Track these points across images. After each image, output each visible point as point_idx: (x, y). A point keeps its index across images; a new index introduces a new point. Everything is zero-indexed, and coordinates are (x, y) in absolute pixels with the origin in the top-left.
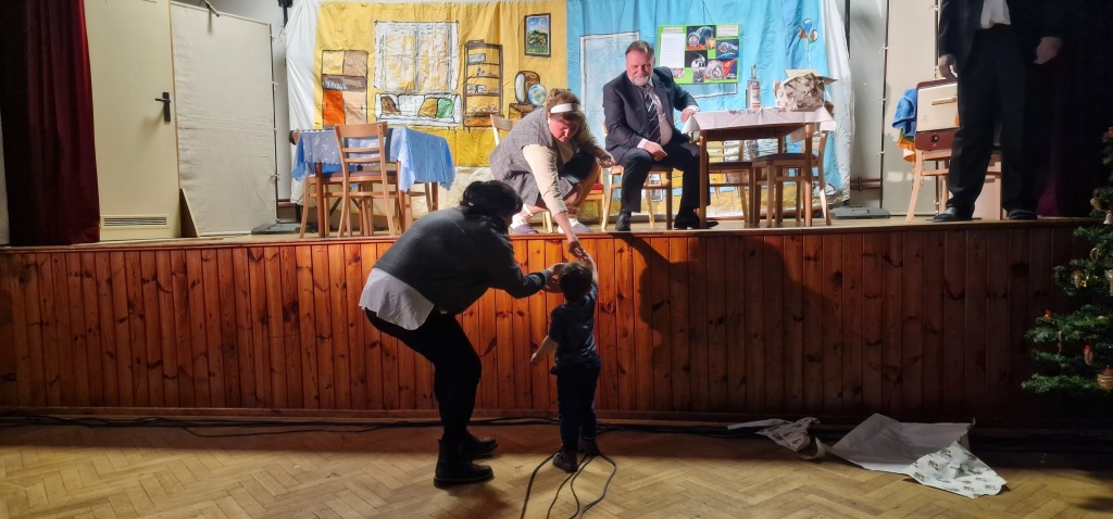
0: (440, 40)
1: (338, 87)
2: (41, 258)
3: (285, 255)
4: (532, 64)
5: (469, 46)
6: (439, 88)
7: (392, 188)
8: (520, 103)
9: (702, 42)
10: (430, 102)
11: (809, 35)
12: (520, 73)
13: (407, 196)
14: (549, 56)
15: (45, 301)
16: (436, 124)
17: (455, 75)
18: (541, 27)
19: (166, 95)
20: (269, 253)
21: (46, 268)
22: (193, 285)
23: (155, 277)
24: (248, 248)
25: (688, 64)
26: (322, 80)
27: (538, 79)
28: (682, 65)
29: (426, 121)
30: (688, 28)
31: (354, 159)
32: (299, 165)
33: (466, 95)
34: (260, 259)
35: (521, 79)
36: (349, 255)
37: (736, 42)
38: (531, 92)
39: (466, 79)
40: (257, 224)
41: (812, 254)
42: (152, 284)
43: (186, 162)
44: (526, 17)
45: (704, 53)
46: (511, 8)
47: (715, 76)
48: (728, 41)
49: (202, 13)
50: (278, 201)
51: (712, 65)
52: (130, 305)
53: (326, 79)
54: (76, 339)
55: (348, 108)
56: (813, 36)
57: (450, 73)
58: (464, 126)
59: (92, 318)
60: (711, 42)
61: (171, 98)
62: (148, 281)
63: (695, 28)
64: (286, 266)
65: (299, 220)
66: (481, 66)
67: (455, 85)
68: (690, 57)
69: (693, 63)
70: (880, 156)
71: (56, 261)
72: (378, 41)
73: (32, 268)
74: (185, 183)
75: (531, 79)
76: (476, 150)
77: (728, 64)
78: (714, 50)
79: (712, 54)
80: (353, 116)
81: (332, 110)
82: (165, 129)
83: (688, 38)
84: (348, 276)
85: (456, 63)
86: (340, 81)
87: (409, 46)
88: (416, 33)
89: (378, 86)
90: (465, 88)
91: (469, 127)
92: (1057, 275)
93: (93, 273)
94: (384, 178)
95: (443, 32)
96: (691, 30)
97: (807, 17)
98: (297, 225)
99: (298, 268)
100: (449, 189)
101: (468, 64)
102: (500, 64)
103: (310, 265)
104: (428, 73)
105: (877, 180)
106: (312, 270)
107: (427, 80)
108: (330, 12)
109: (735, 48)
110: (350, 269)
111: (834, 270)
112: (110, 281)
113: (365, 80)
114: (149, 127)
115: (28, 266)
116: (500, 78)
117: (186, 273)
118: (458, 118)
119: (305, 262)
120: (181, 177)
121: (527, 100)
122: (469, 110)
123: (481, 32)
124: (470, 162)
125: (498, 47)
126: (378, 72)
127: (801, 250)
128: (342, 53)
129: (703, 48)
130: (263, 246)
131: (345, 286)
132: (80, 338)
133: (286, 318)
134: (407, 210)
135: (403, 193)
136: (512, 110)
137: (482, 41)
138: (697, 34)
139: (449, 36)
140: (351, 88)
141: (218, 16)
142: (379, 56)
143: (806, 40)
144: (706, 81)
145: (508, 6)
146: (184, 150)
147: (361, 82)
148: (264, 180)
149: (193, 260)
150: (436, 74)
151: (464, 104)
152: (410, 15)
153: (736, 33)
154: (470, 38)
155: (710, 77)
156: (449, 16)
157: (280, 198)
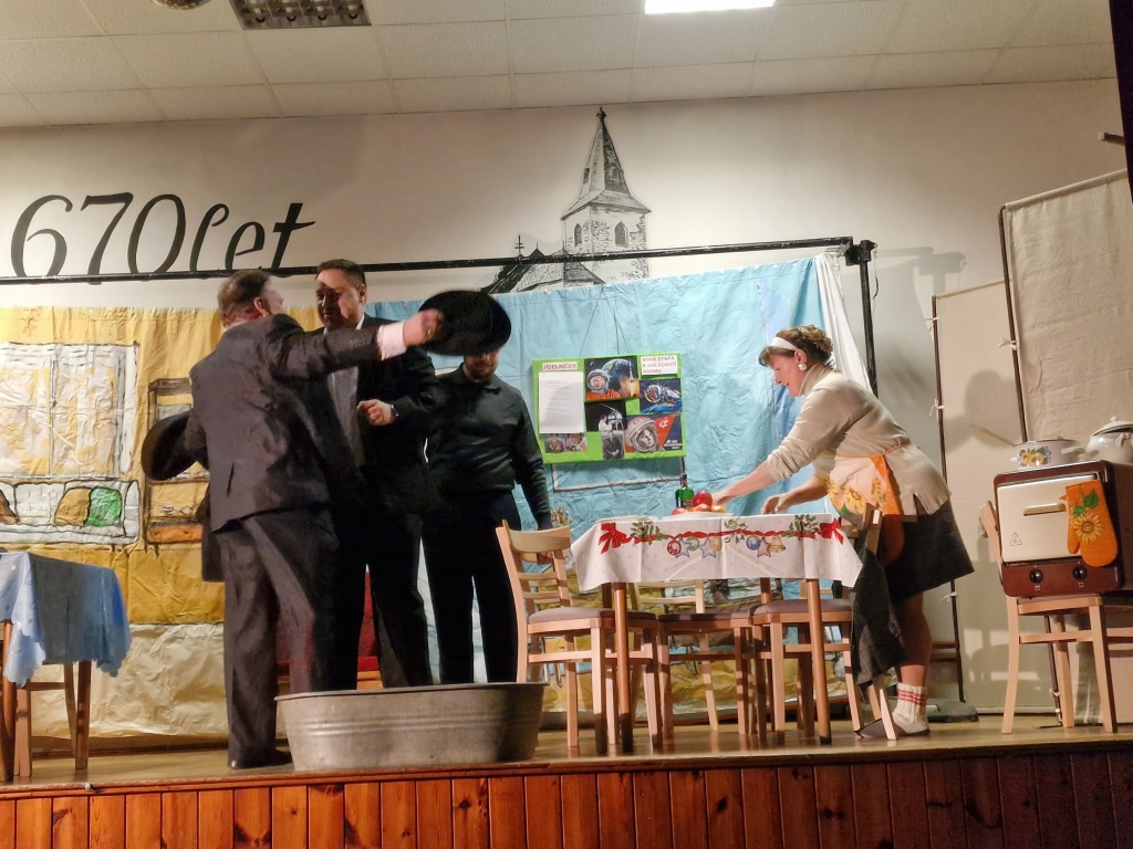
0: (103, 377)
5: (159, 388)
6: (95, 469)
9: (615, 385)
10: (76, 495)
13: (21, 694)
16: (85, 538)
17: (129, 442)
25: (592, 425)
28: (581, 428)
29: (68, 534)
30: (587, 362)
33: (150, 482)
37: (675, 385)
45: (620, 405)
47: (643, 445)
48: (662, 383)
51: (636, 426)
57: (117, 440)
58: (147, 542)
60: (632, 386)
63: (600, 362)
67: (129, 461)
68: (595, 411)
69: (602, 424)
70: (949, 601)
76: (168, 590)
77: (664, 423)
78: (638, 400)
79: (633, 407)
83: (587, 381)
87: (43, 388)
88: (55, 363)
91: (156, 544)
95: (111, 362)
96: (591, 365)
104: (73, 440)
105: (950, 646)
107: (72, 454)
109: (675, 394)
118: (133, 527)
122: (157, 512)
123: (185, 362)
124: (155, 614)
129: (617, 395)
134: (21, 724)
135: (14, 687)
138: (604, 371)
139: (121, 370)
150: (90, 442)
151: (146, 501)
152: (44, 330)
153: (673, 370)
154: (161, 374)
155: (632, 449)
156: (122, 333)
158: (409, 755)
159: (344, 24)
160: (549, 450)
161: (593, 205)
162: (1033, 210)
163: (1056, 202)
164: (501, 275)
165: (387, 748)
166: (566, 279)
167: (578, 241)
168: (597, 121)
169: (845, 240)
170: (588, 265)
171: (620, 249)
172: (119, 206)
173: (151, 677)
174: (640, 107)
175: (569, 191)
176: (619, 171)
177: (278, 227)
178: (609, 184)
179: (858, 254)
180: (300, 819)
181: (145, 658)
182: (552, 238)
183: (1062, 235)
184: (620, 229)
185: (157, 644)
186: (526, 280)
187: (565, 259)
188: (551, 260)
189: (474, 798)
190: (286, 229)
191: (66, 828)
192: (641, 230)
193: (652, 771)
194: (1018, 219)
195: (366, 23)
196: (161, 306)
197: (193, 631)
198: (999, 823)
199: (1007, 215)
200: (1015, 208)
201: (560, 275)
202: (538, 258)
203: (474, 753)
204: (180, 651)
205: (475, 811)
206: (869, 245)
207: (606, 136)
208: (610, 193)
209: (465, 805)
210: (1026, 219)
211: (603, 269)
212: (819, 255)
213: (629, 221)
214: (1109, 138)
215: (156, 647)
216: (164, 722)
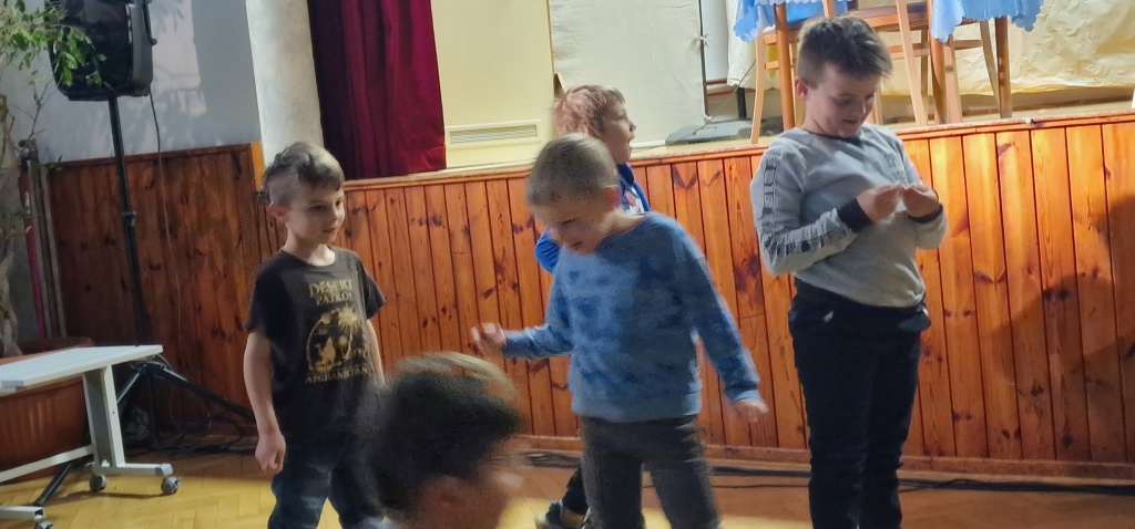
2: (373, 196)
3: (734, 173)
7: (917, 36)
13: (947, 49)
15: (380, 264)
20: (706, 172)
21: (380, 213)
24: (671, 164)
32: (746, 11)
34: (692, 182)
40: (675, 128)
43: (560, 28)
50: (706, 83)
52: (498, 268)
54: (425, 323)
59: (446, 289)
65: (743, 114)
71: (392, 201)
73: (362, 214)
74: (560, 64)
93: (444, 219)
94: (902, 19)
98: (743, 125)
100: (1029, 29)
112: (467, 231)
115: (355, 211)
120: (555, 55)
130: (695, 160)
132: (430, 322)
133: (740, 286)
134: (949, 77)
135: (940, 44)
146: (558, 7)
148: (684, 50)
157: (709, 78)
173: (1071, 33)
215: (1074, 3)
216: (1089, 75)
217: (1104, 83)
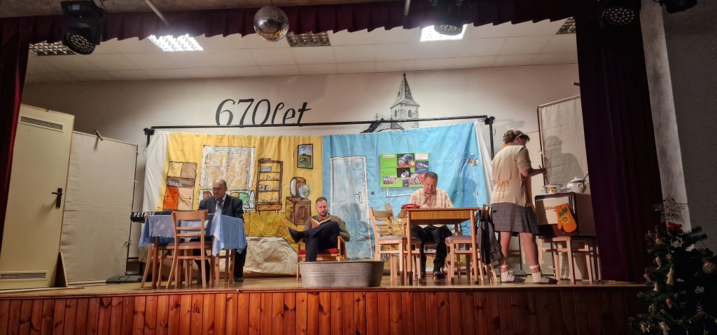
0: (244, 157)
1: (176, 185)
4: (301, 173)
5: (261, 161)
6: (241, 187)
8: (293, 197)
9: (407, 163)
11: (473, 161)
12: (294, 178)
14: (312, 168)
17: (251, 178)
18: (308, 152)
19: (60, 190)
20: (115, 301)
22: (57, 325)
23: (30, 320)
24: (100, 298)
25: (399, 176)
26: (167, 180)
27: (305, 182)
28: (395, 176)
31: (182, 234)
33: (257, 192)
34: (108, 306)
35: (294, 180)
36: (172, 303)
37: (426, 163)
38: (300, 190)
39: (258, 181)
40: (111, 275)
41: (480, 305)
42: (26, 325)
43: (66, 233)
44: (298, 146)
45: (408, 169)
46: (290, 140)
47: (415, 182)
48: (422, 162)
49: (93, 138)
50: (128, 258)
51: (413, 176)
53: (169, 179)
55: (181, 198)
56: (475, 162)
57: (248, 177)
58: (256, 210)
60: (412, 163)
61: (63, 192)
62: (24, 322)
63: (402, 155)
64: (127, 311)
65: (141, 273)
66: (268, 174)
67: (251, 185)
68: (400, 171)
69: (402, 175)
72: (204, 157)
74: (63, 247)
75: (300, 182)
76: (263, 226)
78: (414, 168)
79: (412, 170)
80: (184, 203)
81: (170, 199)
82: (56, 213)
83: (398, 161)
84: (170, 318)
85: (252, 171)
86: (178, 182)
87: (224, 161)
88: (229, 153)
89: (202, 185)
90: (257, 187)
91: (259, 211)
92: (631, 324)
94: (202, 247)
95: (246, 153)
96: (399, 156)
97: (472, 152)
98: (138, 277)
99: (135, 312)
101: (260, 172)
102: (281, 173)
103: (143, 310)
104: (234, 177)
105: (517, 251)
106: (144, 314)
107: (233, 182)
108: (175, 138)
109: (427, 166)
110: (172, 313)
111: (495, 316)
113: (194, 180)
114: (46, 210)
116: (280, 180)
117: (53, 316)
118: (252, 205)
119: (140, 308)
120: (62, 243)
121: (298, 195)
122: (260, 201)
123: (269, 153)
124: (258, 234)
125: (280, 163)
126: (203, 176)
127: (473, 301)
128: (181, 164)
129: (407, 166)
130: (111, 297)
131: (167, 325)
134: (217, 268)
136: (288, 201)
137: (270, 159)
138: (403, 158)
139: (249, 155)
140: (184, 186)
141: (102, 140)
142: (204, 166)
143: (471, 165)
144: (410, 186)
145: (288, 139)
146: (66, 225)
147: (190, 182)
148: (120, 246)
149: (60, 306)
150: (239, 178)
151: (256, 197)
152: (225, 142)
153: (426, 158)
154: (262, 157)
155: (412, 184)
156: (250, 144)
157: (129, 257)
158: (340, 283)
159: (322, 45)
160: (384, 183)
161: (401, 104)
162: (549, 108)
163: (557, 105)
164: (370, 127)
165: (333, 281)
166: (391, 128)
167: (396, 116)
168: (403, 77)
169: (484, 116)
170: (399, 123)
171: (410, 118)
172: (249, 103)
174: (418, 72)
175: (393, 99)
176: (410, 93)
177: (299, 110)
178: (406, 97)
179: (489, 121)
180: (305, 302)
181: (255, 248)
182: (387, 114)
183: (559, 116)
184: (410, 112)
185: (259, 243)
186: (378, 128)
187: (392, 121)
188: (387, 122)
189: (361, 298)
190: (302, 111)
191: (231, 303)
192: (417, 112)
193: (420, 292)
194: (543, 111)
195: (329, 45)
196: (263, 135)
197: (271, 239)
198: (536, 313)
199: (540, 109)
200: (543, 107)
201: (390, 127)
202: (383, 121)
203: (360, 283)
204: (266, 246)
205: (361, 303)
206: (493, 118)
207: (406, 82)
208: (407, 100)
209: (358, 300)
210: (546, 111)
211: (404, 125)
212: (476, 121)
213: (413, 109)
214: (575, 84)
215: (258, 244)
216: (261, 268)
217: (265, 271)
